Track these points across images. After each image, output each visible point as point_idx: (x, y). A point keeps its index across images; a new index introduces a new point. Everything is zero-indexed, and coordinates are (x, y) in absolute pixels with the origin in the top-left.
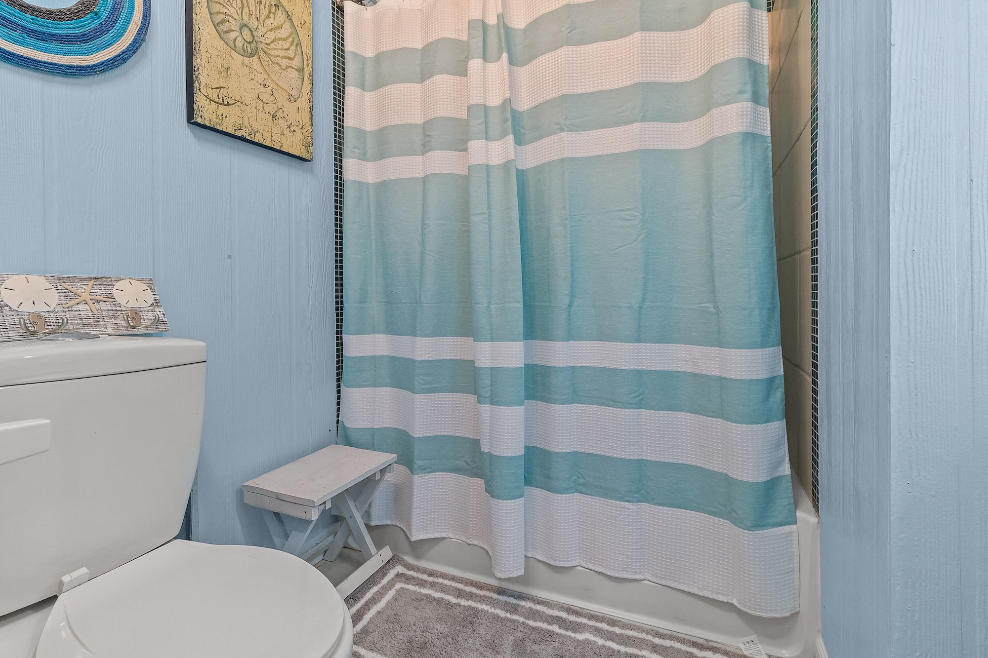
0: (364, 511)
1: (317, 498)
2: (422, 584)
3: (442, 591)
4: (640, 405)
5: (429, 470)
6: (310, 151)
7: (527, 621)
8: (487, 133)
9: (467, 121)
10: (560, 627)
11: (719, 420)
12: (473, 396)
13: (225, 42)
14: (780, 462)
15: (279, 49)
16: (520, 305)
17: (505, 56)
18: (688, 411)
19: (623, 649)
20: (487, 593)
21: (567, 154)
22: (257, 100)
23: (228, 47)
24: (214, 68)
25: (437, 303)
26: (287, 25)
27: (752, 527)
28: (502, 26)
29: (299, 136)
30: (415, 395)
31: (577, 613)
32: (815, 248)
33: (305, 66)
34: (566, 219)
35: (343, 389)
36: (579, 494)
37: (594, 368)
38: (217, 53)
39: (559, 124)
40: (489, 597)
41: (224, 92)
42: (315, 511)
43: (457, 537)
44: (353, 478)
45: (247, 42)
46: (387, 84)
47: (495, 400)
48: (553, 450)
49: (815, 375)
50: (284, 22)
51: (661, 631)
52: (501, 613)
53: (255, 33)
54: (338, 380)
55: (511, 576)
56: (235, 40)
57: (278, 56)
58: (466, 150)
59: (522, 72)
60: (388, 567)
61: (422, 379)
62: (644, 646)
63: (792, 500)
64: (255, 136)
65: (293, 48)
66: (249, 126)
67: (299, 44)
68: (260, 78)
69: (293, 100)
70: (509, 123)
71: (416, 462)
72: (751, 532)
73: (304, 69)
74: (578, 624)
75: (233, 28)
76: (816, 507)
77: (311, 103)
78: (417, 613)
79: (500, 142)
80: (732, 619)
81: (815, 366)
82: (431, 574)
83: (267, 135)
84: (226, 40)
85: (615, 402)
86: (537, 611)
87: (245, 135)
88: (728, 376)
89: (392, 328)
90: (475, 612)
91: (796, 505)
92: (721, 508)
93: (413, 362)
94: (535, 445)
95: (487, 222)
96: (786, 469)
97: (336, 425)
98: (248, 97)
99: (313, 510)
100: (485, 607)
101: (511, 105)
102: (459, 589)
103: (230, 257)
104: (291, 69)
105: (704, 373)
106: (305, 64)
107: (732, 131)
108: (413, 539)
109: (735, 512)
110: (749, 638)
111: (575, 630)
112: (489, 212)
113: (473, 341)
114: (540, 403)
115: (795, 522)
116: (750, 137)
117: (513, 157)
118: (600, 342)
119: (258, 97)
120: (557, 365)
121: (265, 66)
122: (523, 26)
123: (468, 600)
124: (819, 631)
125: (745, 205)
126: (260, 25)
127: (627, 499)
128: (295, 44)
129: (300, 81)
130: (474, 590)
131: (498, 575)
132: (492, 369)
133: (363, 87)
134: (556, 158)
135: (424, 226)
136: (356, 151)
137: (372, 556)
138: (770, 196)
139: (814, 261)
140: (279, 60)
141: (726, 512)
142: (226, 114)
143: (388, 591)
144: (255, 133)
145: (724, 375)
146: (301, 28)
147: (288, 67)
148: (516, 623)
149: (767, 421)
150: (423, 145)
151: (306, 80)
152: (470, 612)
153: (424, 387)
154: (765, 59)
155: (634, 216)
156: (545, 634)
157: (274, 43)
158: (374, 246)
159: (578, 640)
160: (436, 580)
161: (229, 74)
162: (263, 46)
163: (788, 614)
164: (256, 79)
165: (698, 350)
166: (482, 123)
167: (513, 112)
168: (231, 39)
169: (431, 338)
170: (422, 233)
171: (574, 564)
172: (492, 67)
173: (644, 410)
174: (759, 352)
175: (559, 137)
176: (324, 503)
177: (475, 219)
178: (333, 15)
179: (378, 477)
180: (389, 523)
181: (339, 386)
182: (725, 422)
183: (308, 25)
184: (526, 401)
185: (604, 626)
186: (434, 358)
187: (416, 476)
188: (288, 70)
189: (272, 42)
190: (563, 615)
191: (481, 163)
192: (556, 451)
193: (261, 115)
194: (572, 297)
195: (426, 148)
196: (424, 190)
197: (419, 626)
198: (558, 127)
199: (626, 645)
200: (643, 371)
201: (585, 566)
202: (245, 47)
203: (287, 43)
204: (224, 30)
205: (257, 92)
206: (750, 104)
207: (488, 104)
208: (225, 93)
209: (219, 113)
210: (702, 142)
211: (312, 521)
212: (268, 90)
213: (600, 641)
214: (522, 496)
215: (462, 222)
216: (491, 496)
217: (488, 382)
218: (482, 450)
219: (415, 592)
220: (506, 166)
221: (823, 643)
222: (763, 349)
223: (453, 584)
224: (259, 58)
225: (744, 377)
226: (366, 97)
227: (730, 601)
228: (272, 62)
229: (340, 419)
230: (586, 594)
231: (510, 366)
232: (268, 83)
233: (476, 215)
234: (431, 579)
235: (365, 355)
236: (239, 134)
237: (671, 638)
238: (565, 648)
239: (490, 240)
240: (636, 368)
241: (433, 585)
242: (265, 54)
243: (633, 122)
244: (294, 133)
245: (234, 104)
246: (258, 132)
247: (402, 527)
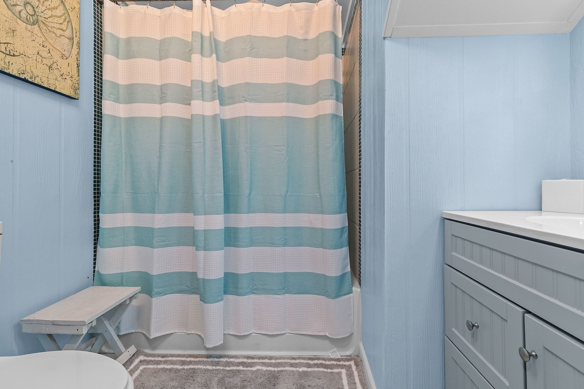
0: (116, 326)
1: (87, 320)
2: (158, 363)
3: (172, 364)
4: (285, 245)
5: (162, 294)
6: (77, 93)
7: (225, 368)
8: (203, 97)
9: (191, 88)
10: (243, 367)
11: (321, 249)
12: (192, 247)
13: (12, 12)
14: (346, 266)
15: (55, 23)
16: (222, 194)
17: (214, 56)
18: (308, 246)
19: (276, 369)
20: (200, 359)
21: (248, 115)
22: (37, 55)
23: (14, 16)
24: (3, 29)
25: (169, 193)
26: (61, 7)
27: (334, 297)
28: (213, 39)
29: (69, 82)
30: (154, 249)
31: (252, 358)
32: (360, 169)
33: (74, 36)
34: (248, 149)
35: (99, 249)
36: (253, 295)
37: (262, 228)
38: (5, 19)
39: (244, 97)
40: (202, 361)
41: (10, 47)
42: (85, 328)
43: (181, 331)
44: (112, 304)
45: (30, 14)
46: (135, 57)
47: (207, 248)
48: (239, 273)
49: (360, 225)
50: (59, 5)
51: (294, 356)
52: (210, 367)
53: (36, 10)
54: (95, 244)
55: (216, 345)
56: (20, 12)
57: (54, 27)
58: (190, 104)
59: (224, 66)
60: (134, 358)
61: (159, 239)
62: (286, 365)
63: (351, 282)
64: (35, 79)
65: (66, 23)
66: (30, 72)
67: (70, 21)
68: (40, 40)
69: (65, 58)
70: (217, 94)
71: (155, 290)
72: (334, 300)
73: (73, 38)
74: (252, 363)
75: (19, 3)
76: (360, 284)
77: (78, 62)
78: (156, 380)
79: (211, 103)
80: (326, 343)
81: (360, 221)
82: (163, 356)
83: (44, 79)
84: (13, 11)
85: (273, 244)
86: (231, 362)
87: (27, 78)
88: (325, 228)
89: (137, 209)
90: (194, 371)
91: (353, 284)
92: (322, 291)
93: (152, 229)
94: (229, 271)
95: (203, 147)
96: (349, 269)
97: (93, 274)
98: (30, 52)
99: (84, 327)
100: (200, 367)
101: (217, 83)
102: (183, 361)
103: (12, 161)
104: (63, 37)
105: (315, 227)
106: (74, 35)
107: (328, 113)
108: (152, 337)
109: (327, 291)
110: (333, 350)
111: (251, 367)
112: (204, 141)
113: (193, 215)
114: (232, 248)
115: (352, 293)
116: (335, 116)
117: (218, 112)
118: (265, 214)
119: (38, 53)
120: (242, 227)
121: (44, 33)
122: (224, 40)
123: (189, 365)
124: (361, 340)
125: (333, 147)
126: (40, 5)
127: (278, 293)
128: (67, 21)
129: (70, 46)
130: (192, 359)
131: (208, 346)
132: (205, 230)
133: (117, 56)
134: (243, 115)
135: (161, 146)
136: (112, 96)
137: (123, 353)
138: (343, 144)
139: (360, 174)
140: (54, 30)
141: (324, 293)
142: (12, 62)
143: (135, 372)
144: (35, 78)
145: (324, 227)
146: (72, 11)
147: (61, 36)
148: (219, 371)
149: (341, 248)
150: (160, 98)
151: (75, 46)
152: (191, 371)
153: (160, 244)
154: (341, 80)
155: (283, 149)
156: (236, 372)
157: (51, 18)
158: (124, 157)
159: (253, 371)
160: (167, 359)
161: (15, 35)
162: (43, 19)
163: (349, 335)
164: (37, 40)
165: (312, 216)
166: (200, 91)
167: (219, 87)
168: (17, 11)
169: (165, 214)
170: (159, 151)
171: (250, 332)
172: (206, 60)
173: (287, 247)
174: (338, 216)
175: (245, 104)
176: (92, 322)
177: (195, 145)
178: (94, 6)
179: (128, 302)
180: (133, 331)
181: (95, 248)
182: (324, 249)
183: (76, 10)
184: (224, 247)
185: (266, 361)
186: (167, 226)
187: (154, 298)
188: (62, 37)
189: (49, 17)
190: (245, 360)
191: (200, 113)
192: (242, 273)
193: (40, 65)
194: (251, 190)
195: (162, 100)
196: (161, 125)
197: (159, 386)
198: (244, 99)
199: (278, 367)
200: (287, 227)
201: (256, 332)
202: (28, 18)
203: (61, 20)
204: (11, 4)
205: (37, 49)
206: (335, 101)
207: (203, 80)
208: (12, 48)
209: (7, 61)
210: (314, 116)
211: (83, 334)
212: (46, 49)
213: (265, 368)
214: (222, 300)
215: (186, 146)
216: (204, 303)
217: (202, 238)
218: (199, 277)
219: (153, 369)
220: (215, 117)
221: (362, 345)
222: (340, 214)
223: (179, 359)
224: (39, 26)
225: (332, 228)
226: (119, 62)
227: (325, 334)
228: (49, 31)
229: (96, 269)
230: (257, 347)
231: (216, 228)
232: (46, 44)
233: (196, 143)
234: (164, 359)
235: (116, 226)
236: (23, 76)
237: (299, 358)
238: (246, 376)
239: (204, 158)
240: (283, 226)
241: (165, 362)
242: (44, 24)
243: (283, 102)
244: (65, 80)
245: (19, 56)
246: (38, 76)
247: (143, 332)
